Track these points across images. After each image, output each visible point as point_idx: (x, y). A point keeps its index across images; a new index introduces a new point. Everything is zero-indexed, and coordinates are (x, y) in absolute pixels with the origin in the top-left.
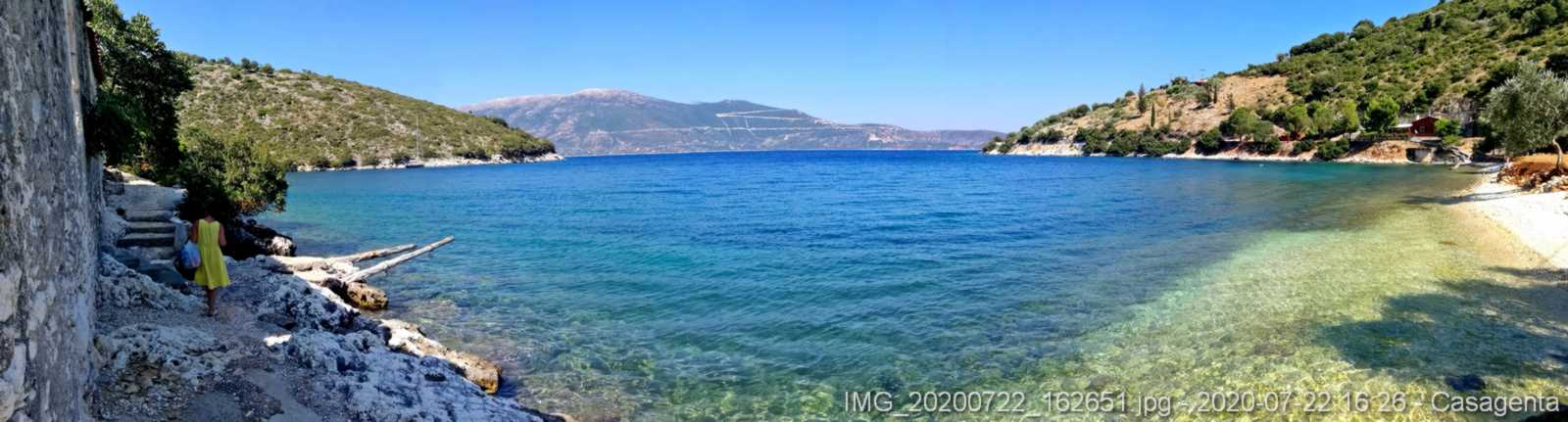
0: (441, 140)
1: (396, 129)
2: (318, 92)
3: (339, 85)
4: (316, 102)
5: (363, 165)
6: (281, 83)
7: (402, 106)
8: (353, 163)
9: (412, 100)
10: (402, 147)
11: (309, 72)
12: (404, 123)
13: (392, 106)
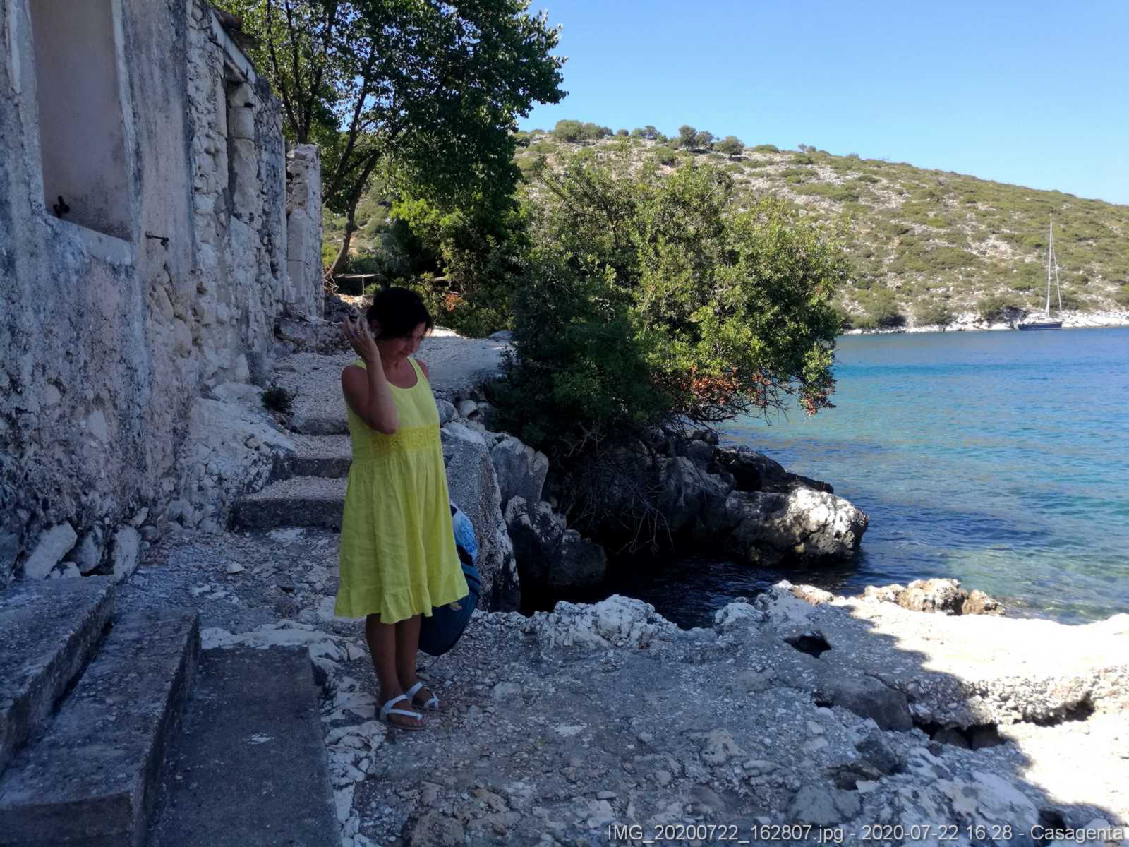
0: (1091, 273)
1: (990, 253)
2: (829, 185)
3: (872, 171)
4: (825, 204)
5: (919, 325)
6: (758, 170)
7: (1004, 204)
8: (898, 321)
9: (1025, 192)
10: (1002, 289)
11: (813, 149)
12: (1009, 239)
13: (982, 207)
